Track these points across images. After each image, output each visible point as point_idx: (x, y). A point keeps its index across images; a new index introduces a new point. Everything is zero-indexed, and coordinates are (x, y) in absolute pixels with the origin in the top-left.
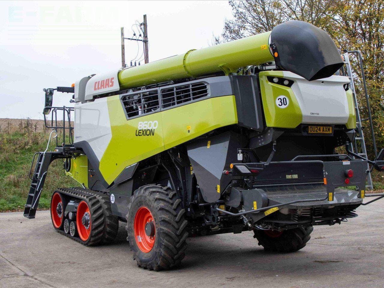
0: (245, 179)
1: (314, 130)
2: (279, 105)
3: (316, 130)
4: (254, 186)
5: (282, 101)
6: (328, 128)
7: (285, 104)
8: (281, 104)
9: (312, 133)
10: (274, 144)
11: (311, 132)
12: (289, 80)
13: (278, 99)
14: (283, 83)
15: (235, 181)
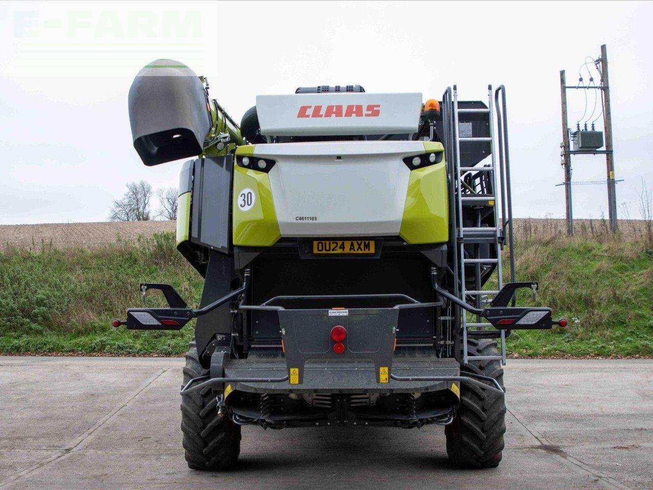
0: (232, 334)
1: (328, 248)
2: (241, 205)
3: (332, 247)
4: (252, 346)
5: (246, 199)
6: (365, 243)
7: (249, 203)
8: (243, 205)
9: (323, 254)
10: (245, 275)
11: (321, 252)
12: (266, 160)
13: (241, 196)
14: (258, 166)
15: (221, 336)
